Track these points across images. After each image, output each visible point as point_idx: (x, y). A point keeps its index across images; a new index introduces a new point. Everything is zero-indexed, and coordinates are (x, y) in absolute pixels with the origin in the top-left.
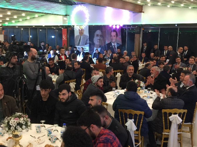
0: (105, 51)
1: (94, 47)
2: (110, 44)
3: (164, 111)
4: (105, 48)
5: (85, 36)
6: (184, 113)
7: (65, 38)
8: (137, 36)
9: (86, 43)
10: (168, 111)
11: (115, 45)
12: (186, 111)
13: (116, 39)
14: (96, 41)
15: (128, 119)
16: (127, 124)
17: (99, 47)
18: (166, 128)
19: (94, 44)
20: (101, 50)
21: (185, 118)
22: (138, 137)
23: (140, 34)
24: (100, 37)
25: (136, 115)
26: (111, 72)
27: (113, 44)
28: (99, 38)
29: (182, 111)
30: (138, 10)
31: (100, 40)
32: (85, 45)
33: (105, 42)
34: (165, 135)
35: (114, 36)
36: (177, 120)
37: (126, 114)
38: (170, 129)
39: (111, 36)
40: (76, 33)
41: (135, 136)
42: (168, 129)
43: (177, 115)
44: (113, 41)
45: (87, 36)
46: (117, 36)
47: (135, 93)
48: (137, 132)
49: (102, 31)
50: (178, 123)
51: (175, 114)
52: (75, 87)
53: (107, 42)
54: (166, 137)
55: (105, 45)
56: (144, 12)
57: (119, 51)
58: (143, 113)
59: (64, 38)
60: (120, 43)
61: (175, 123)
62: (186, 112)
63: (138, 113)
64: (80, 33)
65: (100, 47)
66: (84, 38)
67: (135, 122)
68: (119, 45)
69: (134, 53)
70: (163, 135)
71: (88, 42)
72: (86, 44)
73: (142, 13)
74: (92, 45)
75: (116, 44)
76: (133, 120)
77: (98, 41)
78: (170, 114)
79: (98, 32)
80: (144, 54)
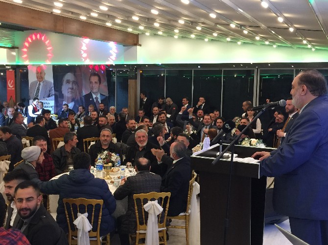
0: (80, 108)
1: (63, 101)
2: (89, 96)
3: (135, 196)
4: (82, 102)
5: (47, 83)
6: (167, 197)
7: (12, 87)
8: (131, 82)
9: (49, 94)
10: (142, 196)
11: (97, 97)
12: (169, 194)
13: (99, 89)
14: (66, 90)
15: (79, 214)
16: (76, 222)
17: (70, 100)
18: (141, 223)
19: (62, 96)
20: (75, 105)
21: (168, 205)
22: (96, 241)
23: (136, 78)
24: (72, 84)
25: (90, 206)
26: (72, 140)
27: (94, 96)
28: (70, 86)
29: (163, 195)
30: (131, 41)
31: (72, 89)
32: (47, 98)
33: (81, 92)
34: (140, 234)
35: (96, 82)
36: (155, 208)
37: (74, 206)
38: (146, 223)
39: (91, 83)
40: (32, 78)
41: (90, 241)
42: (145, 225)
43: (156, 202)
44: (95, 91)
45: (51, 83)
46: (100, 83)
47: (84, 171)
48: (94, 234)
49: (75, 75)
50: (158, 213)
51: (153, 200)
52: (8, 168)
53: (84, 93)
54: (141, 237)
55: (81, 98)
56: (140, 45)
57: (103, 108)
58: (101, 202)
59: (10, 85)
60: (106, 94)
61: (153, 214)
62: (169, 196)
63: (94, 202)
64: (37, 78)
65: (73, 100)
66: (45, 86)
67: (89, 218)
68: (105, 97)
69: (126, 110)
70: (138, 235)
71: (53, 92)
72: (49, 96)
73: (138, 47)
74: (59, 98)
75: (99, 96)
76: (86, 214)
77: (70, 90)
78: (146, 201)
79: (69, 76)
80: (142, 112)
